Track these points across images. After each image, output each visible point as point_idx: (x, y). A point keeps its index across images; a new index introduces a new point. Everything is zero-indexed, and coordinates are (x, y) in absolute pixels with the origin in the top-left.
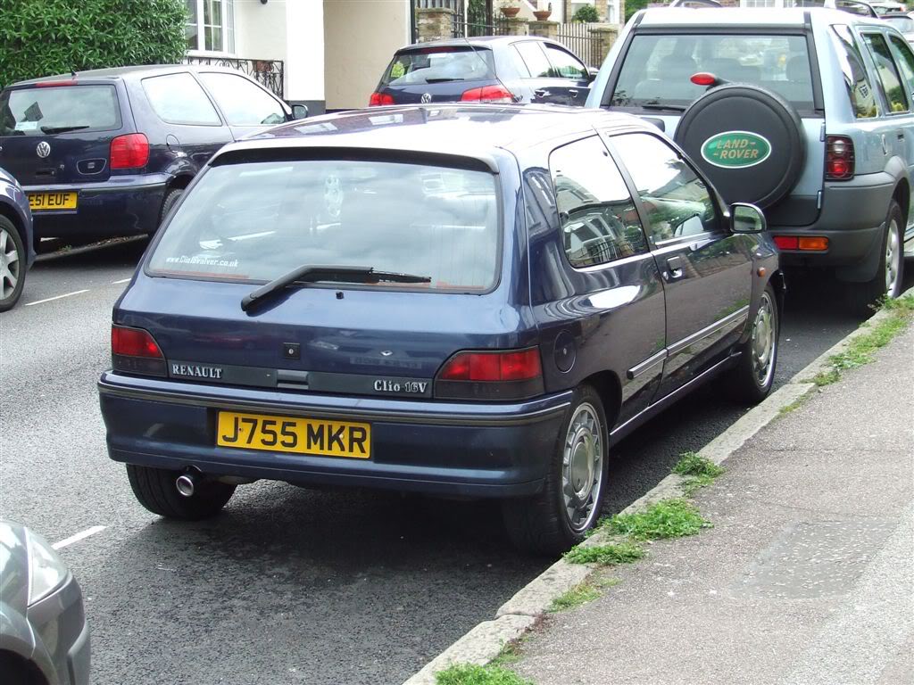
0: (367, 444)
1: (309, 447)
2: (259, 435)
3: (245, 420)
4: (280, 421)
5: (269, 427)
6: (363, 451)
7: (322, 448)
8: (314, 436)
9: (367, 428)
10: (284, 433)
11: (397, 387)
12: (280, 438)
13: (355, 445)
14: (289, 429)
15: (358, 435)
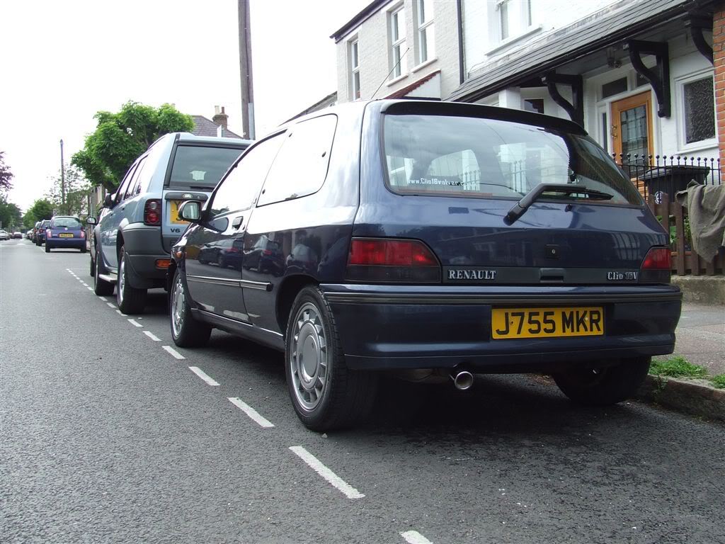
0: (601, 324)
1: (564, 331)
2: (526, 326)
3: (513, 314)
4: (542, 311)
5: (534, 318)
6: (599, 330)
7: (573, 331)
8: (567, 322)
9: (601, 310)
10: (546, 321)
11: (621, 276)
12: (543, 326)
13: (594, 324)
14: (549, 318)
15: (595, 317)
